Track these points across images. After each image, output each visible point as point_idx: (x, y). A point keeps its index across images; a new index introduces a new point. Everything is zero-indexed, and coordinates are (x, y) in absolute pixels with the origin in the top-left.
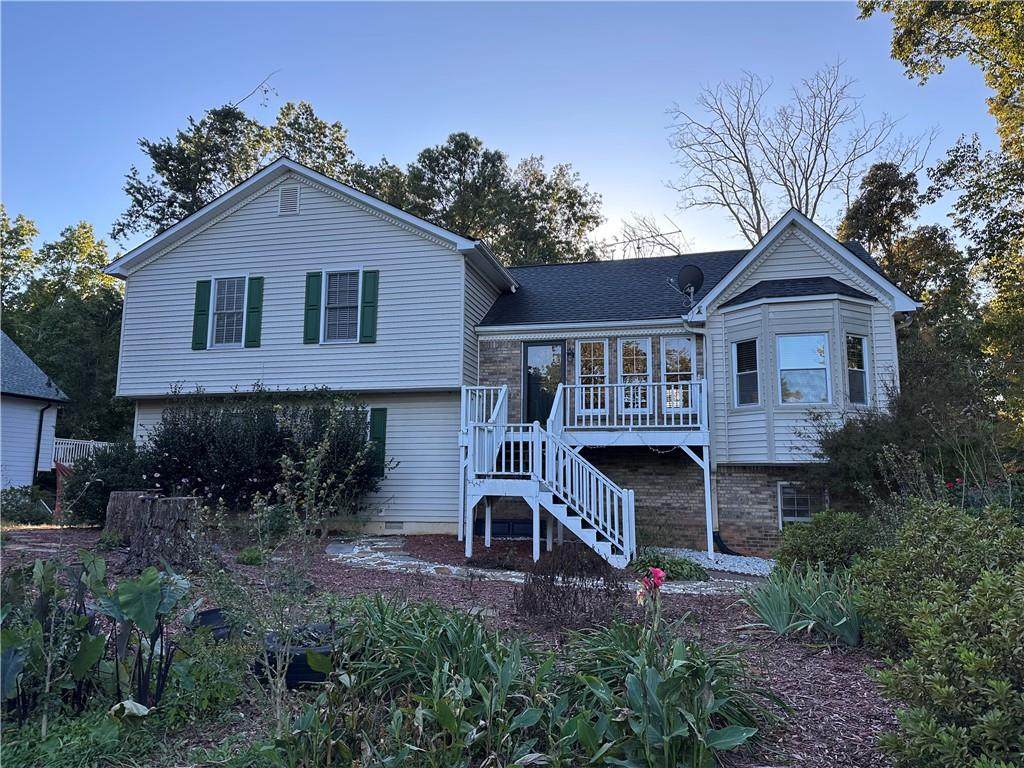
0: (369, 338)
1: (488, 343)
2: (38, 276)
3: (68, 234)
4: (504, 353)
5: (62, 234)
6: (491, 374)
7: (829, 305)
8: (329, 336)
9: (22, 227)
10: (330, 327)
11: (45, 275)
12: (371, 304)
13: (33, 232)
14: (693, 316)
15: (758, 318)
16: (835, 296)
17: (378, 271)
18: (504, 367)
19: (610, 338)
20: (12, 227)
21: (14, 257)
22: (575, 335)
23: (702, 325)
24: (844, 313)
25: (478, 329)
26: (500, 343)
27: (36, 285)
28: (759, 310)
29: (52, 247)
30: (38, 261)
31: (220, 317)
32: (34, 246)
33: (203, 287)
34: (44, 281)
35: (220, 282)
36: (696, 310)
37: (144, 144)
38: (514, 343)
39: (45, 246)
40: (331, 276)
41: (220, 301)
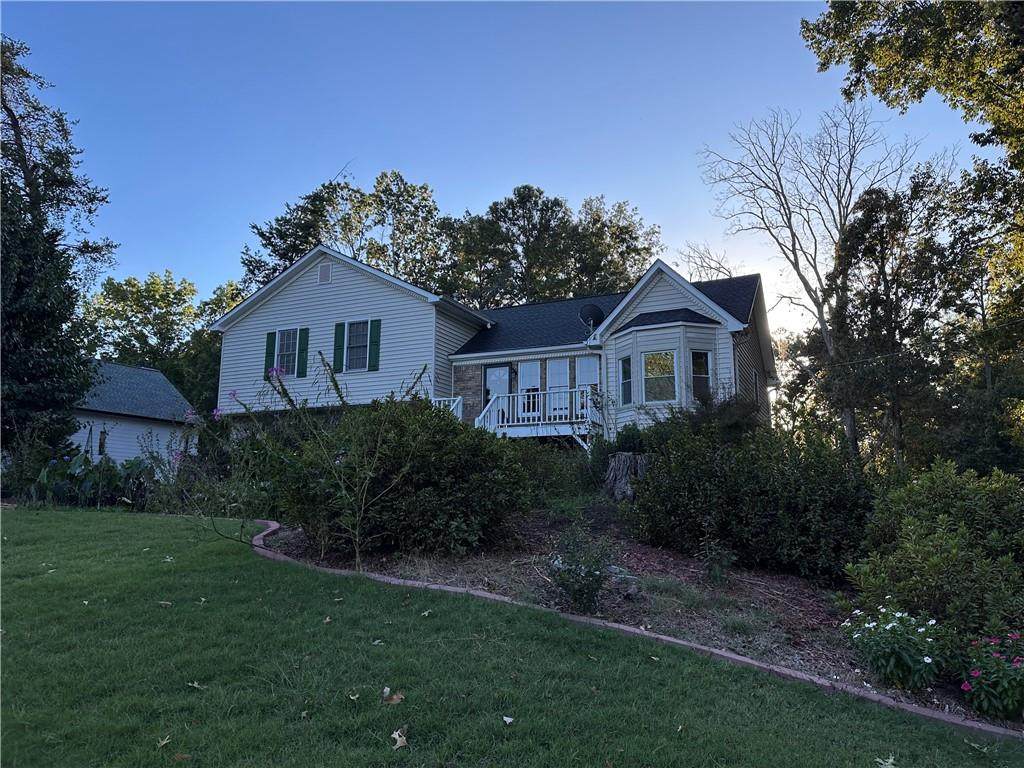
0: (374, 367)
1: (460, 367)
2: (198, 327)
3: (218, 292)
4: (470, 373)
5: (214, 293)
6: (461, 390)
7: (677, 330)
8: (349, 367)
9: (185, 288)
10: (350, 360)
11: (203, 326)
12: (376, 343)
13: (193, 292)
14: (591, 342)
15: (631, 341)
16: (680, 323)
17: (380, 320)
18: (470, 384)
19: (541, 360)
20: (177, 288)
21: (181, 314)
22: (517, 358)
23: (599, 347)
24: (689, 335)
25: (450, 357)
26: (467, 367)
27: (197, 335)
28: (631, 336)
29: (206, 304)
30: (196, 315)
31: (282, 356)
32: (194, 302)
33: (271, 336)
34: (203, 331)
35: (282, 333)
36: (592, 337)
37: (253, 227)
38: (476, 366)
39: (202, 302)
40: (351, 325)
41: (282, 345)
